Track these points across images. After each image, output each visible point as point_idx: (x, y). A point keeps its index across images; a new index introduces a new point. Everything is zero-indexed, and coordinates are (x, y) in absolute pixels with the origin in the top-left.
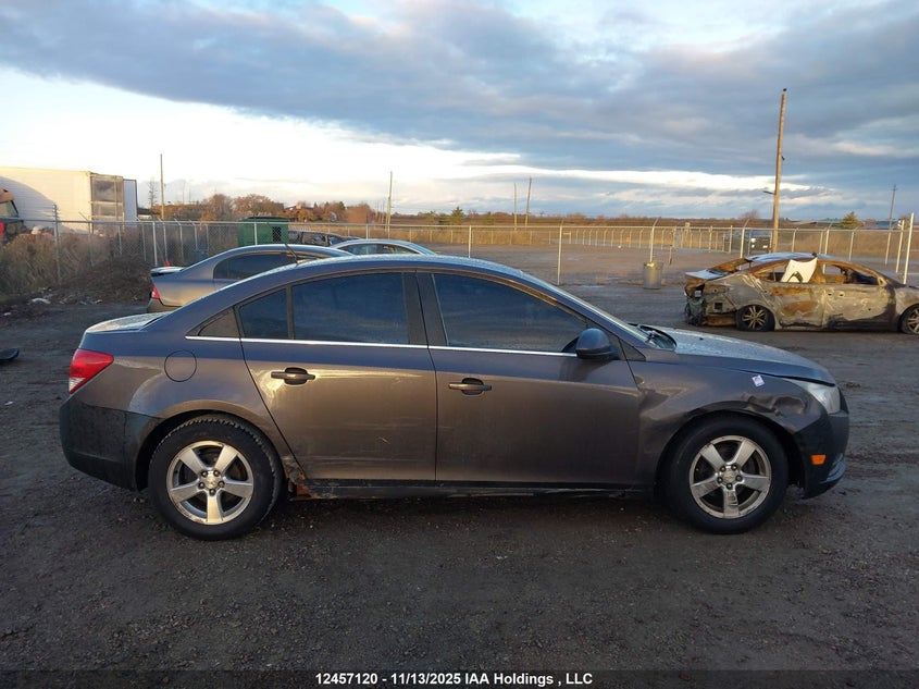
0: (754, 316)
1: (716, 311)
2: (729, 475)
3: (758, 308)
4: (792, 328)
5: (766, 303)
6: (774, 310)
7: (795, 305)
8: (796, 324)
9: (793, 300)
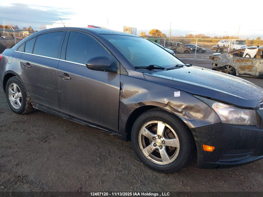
0: (228, 69)
1: (216, 67)
2: (159, 141)
3: (230, 67)
4: (243, 75)
5: (233, 65)
6: (236, 68)
7: (245, 66)
8: (245, 74)
9: (245, 65)
